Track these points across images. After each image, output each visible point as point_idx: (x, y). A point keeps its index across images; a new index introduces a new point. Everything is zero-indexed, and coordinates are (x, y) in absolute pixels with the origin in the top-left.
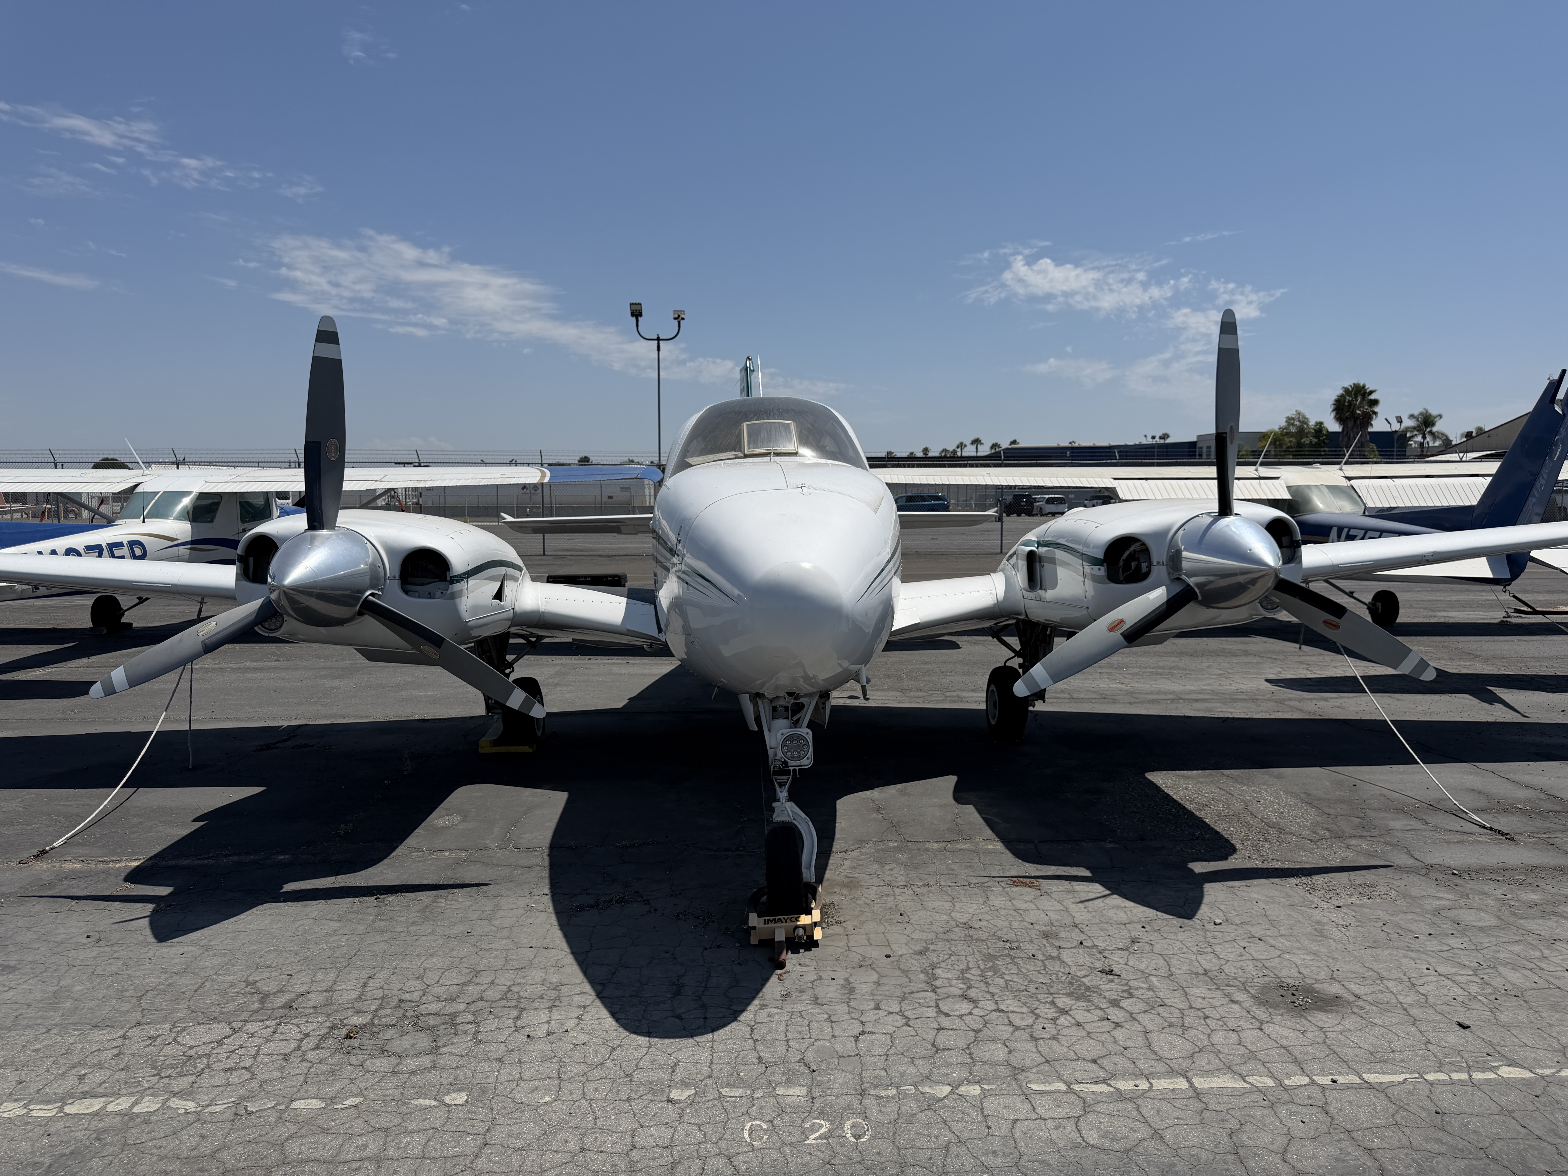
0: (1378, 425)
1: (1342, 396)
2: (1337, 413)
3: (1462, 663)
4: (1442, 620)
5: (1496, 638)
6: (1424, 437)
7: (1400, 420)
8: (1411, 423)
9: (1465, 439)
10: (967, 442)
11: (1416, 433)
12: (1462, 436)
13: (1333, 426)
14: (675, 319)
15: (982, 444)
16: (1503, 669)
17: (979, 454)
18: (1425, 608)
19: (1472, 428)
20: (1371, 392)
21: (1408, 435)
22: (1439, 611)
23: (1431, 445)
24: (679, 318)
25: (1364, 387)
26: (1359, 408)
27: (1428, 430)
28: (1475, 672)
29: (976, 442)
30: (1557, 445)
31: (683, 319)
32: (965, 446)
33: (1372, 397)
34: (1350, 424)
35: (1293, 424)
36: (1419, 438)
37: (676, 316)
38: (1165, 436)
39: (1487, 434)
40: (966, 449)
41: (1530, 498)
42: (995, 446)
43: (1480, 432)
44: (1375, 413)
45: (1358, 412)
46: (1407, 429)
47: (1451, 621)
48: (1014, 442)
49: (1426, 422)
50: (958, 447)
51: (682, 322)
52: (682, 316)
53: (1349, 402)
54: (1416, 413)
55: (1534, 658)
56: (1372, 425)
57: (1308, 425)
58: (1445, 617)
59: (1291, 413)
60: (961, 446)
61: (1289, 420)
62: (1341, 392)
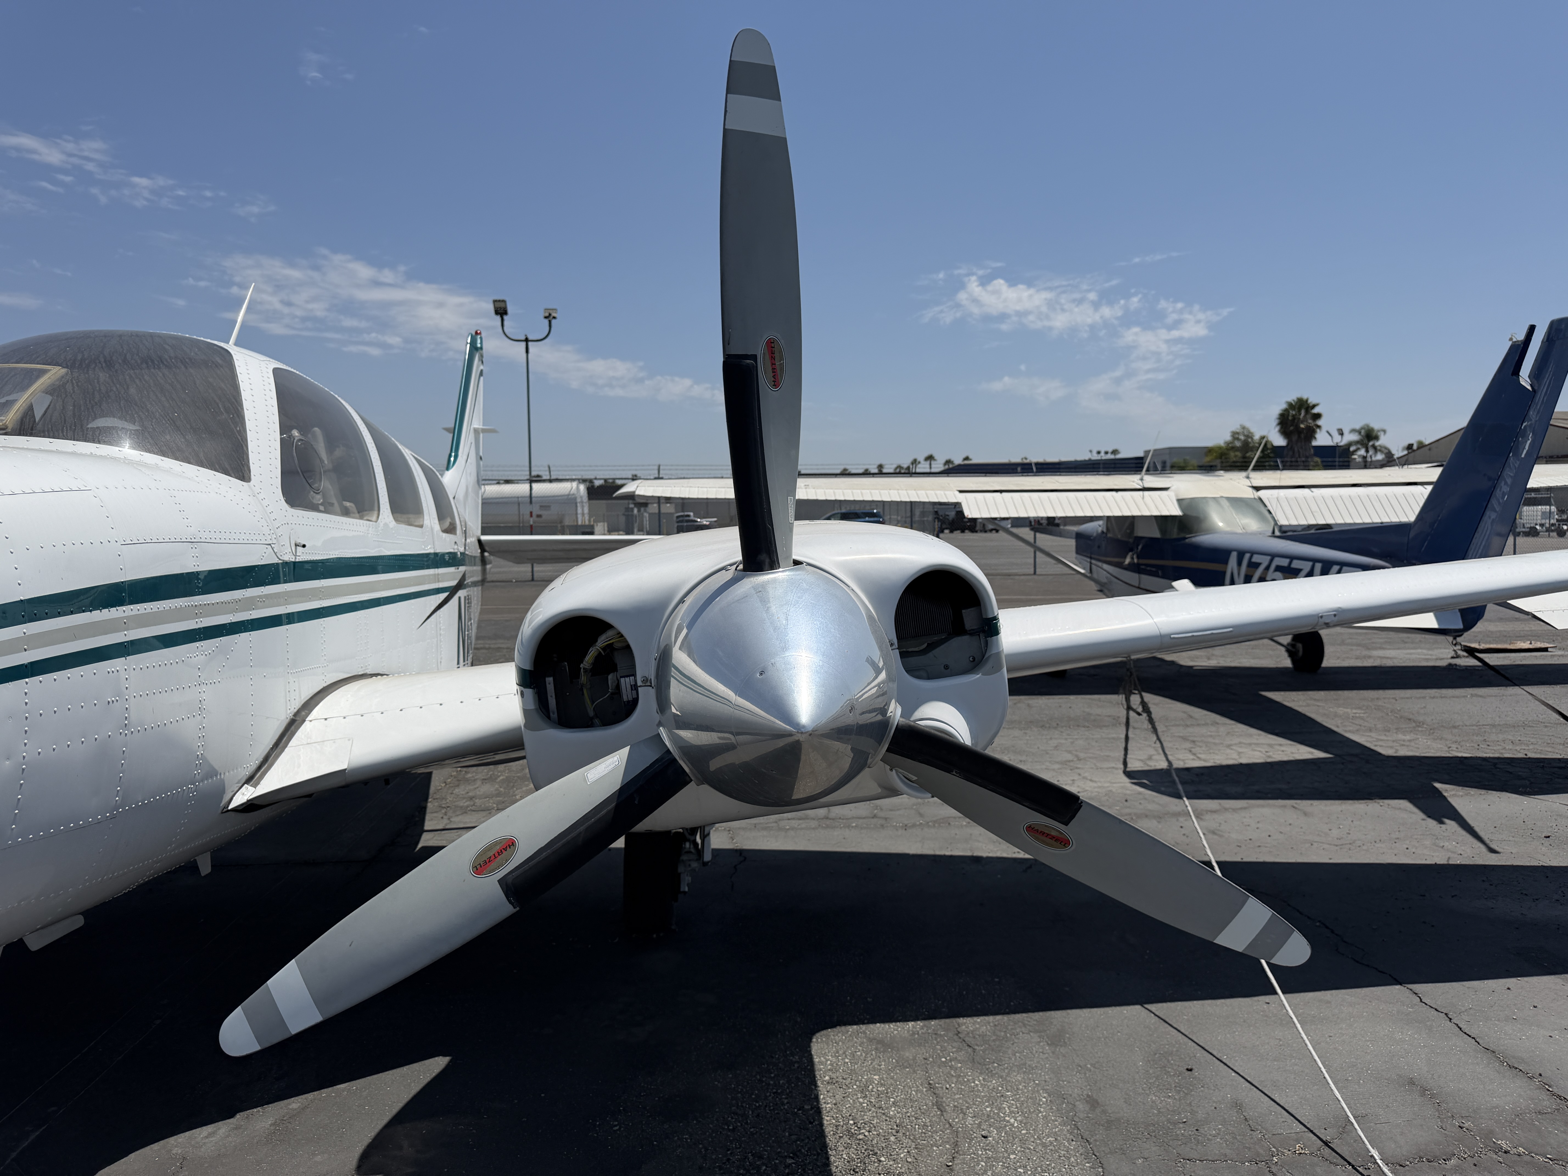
0: (1321, 439)
1: (1286, 410)
2: (1282, 428)
3: (1401, 736)
4: (1377, 663)
5: (1444, 691)
6: (1367, 451)
7: (1341, 433)
8: (1355, 437)
9: (1406, 452)
10: (921, 458)
11: (1359, 446)
12: (1403, 449)
13: (1279, 441)
14: (546, 317)
15: (935, 460)
16: (1454, 746)
17: (933, 470)
18: (1358, 645)
19: (1413, 441)
20: (1314, 406)
21: (1352, 449)
22: (1375, 649)
23: (1374, 459)
24: (549, 318)
25: (1307, 401)
26: (1302, 422)
27: (1371, 443)
28: (1417, 754)
29: (930, 458)
30: (1525, 436)
31: (554, 318)
32: (919, 463)
33: (1315, 411)
34: (1295, 438)
35: (1238, 439)
36: (1362, 452)
37: (547, 314)
38: (1115, 452)
39: (1428, 447)
40: (919, 466)
41: (1488, 513)
42: (948, 462)
43: (1421, 445)
44: (1319, 427)
45: (1302, 426)
46: (1350, 444)
47: (1389, 663)
48: (967, 458)
49: (1369, 436)
50: (912, 464)
51: (553, 321)
52: (554, 315)
53: (1293, 416)
54: (1358, 427)
55: (1494, 726)
56: (1315, 438)
57: (1252, 438)
58: (1381, 658)
59: (1236, 427)
60: (915, 462)
61: (1235, 434)
62: (1284, 406)
